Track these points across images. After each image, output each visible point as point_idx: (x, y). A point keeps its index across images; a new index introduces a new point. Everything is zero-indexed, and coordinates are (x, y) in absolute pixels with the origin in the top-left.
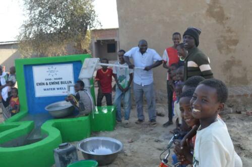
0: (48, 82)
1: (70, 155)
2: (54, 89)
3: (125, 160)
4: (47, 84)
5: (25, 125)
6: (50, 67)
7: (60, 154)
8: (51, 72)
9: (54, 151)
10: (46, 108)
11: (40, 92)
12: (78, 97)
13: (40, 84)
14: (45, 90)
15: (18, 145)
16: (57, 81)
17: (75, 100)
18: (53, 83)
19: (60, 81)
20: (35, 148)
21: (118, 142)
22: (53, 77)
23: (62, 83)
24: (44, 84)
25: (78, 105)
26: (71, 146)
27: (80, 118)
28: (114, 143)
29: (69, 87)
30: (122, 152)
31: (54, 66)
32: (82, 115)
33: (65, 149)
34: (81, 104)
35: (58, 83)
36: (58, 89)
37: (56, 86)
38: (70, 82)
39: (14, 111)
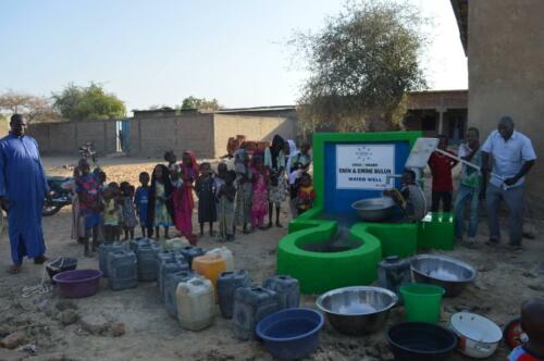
0: (357, 168)
1: (402, 274)
2: (364, 179)
3: (478, 295)
4: (354, 171)
5: (326, 226)
6: (361, 147)
7: (388, 270)
8: (362, 154)
9: (378, 266)
10: (353, 206)
11: (343, 182)
12: (406, 194)
13: (344, 171)
14: (351, 179)
15: (316, 251)
16: (369, 168)
17: (401, 197)
18: (363, 171)
19: (373, 168)
20: (351, 258)
21: (469, 268)
22: (363, 162)
23: (376, 171)
24: (349, 171)
25: (404, 205)
26: (402, 262)
27: (405, 226)
28: (461, 268)
29: (388, 178)
30: (472, 283)
31: (368, 147)
32: (407, 221)
33: (395, 264)
34: (410, 205)
35: (370, 171)
36: (369, 180)
37: (367, 176)
38: (390, 171)
39: (303, 207)
